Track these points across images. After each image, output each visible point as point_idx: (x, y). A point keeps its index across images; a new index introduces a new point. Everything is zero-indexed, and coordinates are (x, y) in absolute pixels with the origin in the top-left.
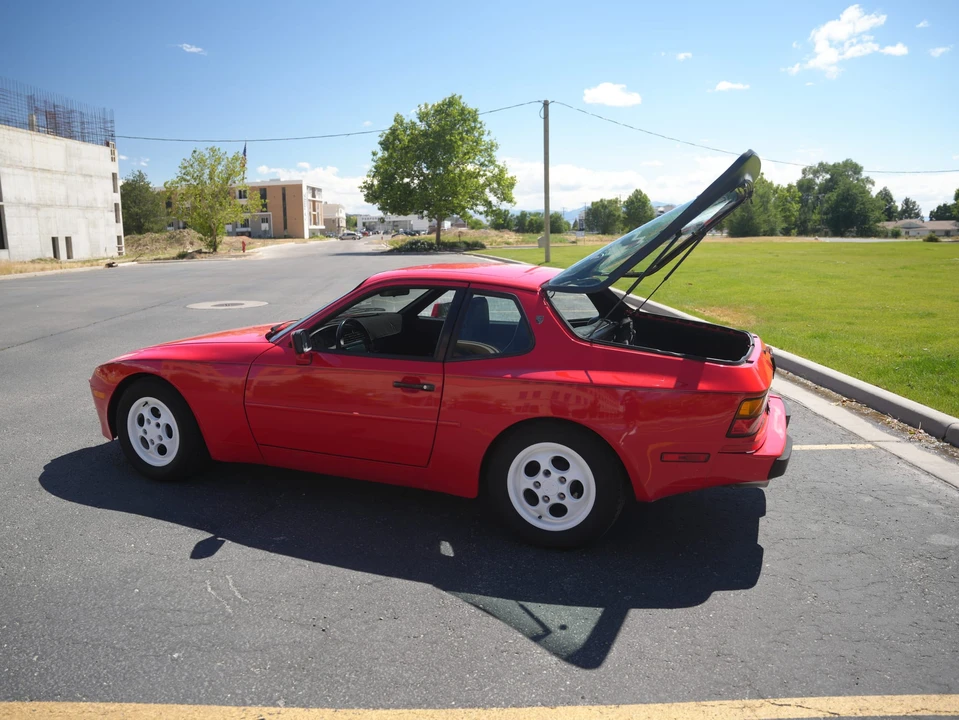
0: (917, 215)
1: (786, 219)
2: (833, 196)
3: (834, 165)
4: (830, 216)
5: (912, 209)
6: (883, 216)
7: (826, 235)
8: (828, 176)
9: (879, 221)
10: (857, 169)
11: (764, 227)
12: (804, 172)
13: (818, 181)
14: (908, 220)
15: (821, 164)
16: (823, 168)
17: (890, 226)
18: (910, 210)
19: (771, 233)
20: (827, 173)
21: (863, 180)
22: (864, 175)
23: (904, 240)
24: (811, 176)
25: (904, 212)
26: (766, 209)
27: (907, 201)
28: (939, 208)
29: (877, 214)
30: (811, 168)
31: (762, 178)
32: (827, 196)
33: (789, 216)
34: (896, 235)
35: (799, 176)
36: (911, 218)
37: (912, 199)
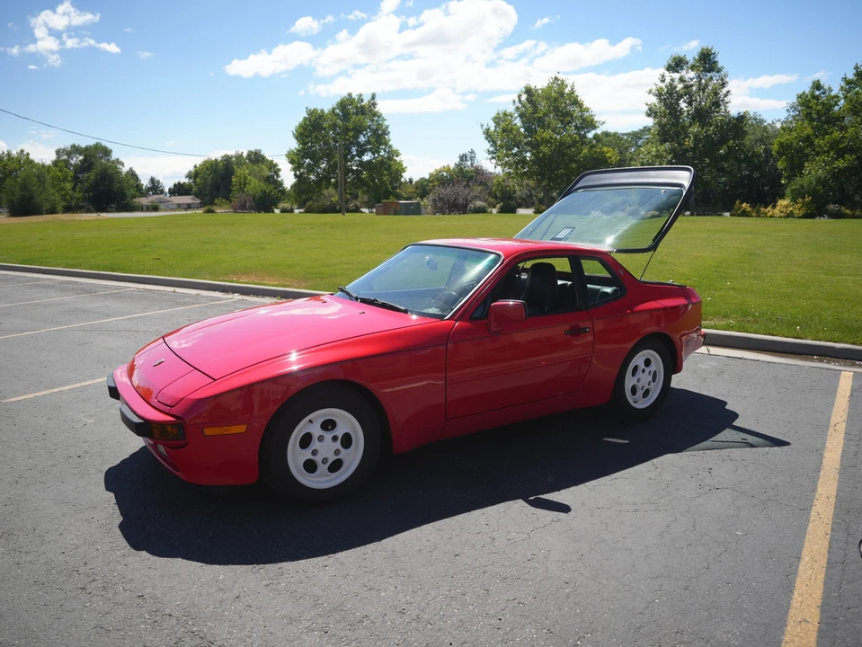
0: (162, 192)
1: (64, 197)
2: (92, 175)
3: (86, 147)
4: (91, 194)
5: (157, 187)
6: (137, 193)
7: (89, 211)
8: (81, 158)
9: (134, 197)
10: (107, 152)
11: (46, 206)
12: (58, 152)
13: (72, 162)
14: (156, 196)
15: (73, 146)
16: (76, 150)
17: (144, 201)
18: (155, 187)
19: (53, 211)
20: (80, 154)
21: (113, 162)
22: (114, 156)
23: (164, 213)
24: (65, 157)
25: (151, 189)
26: (44, 188)
27: (152, 180)
28: (175, 185)
29: (132, 191)
30: (64, 150)
31: (28, 158)
32: (86, 175)
33: (64, 195)
34: (155, 209)
35: (54, 157)
36: (157, 194)
37: (157, 178)
